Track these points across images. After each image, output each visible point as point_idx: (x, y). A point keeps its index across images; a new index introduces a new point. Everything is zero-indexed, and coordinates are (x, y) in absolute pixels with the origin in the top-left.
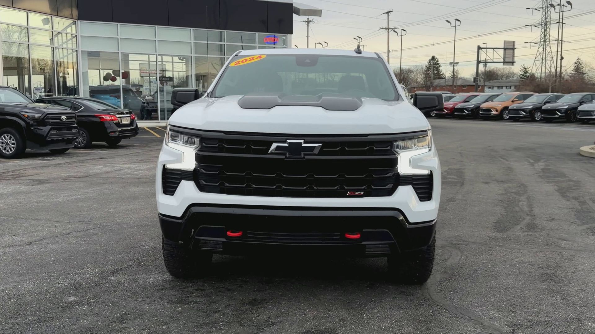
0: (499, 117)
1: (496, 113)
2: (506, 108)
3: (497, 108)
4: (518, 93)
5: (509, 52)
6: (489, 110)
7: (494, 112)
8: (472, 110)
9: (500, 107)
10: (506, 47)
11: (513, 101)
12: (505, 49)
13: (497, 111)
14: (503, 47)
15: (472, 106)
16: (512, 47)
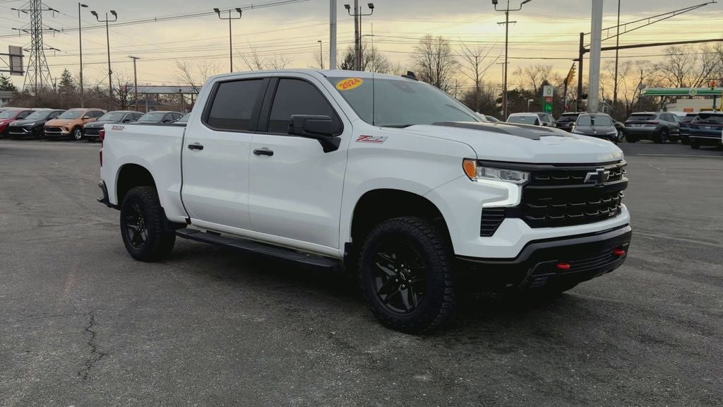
0: (70, 138)
1: (67, 132)
2: (77, 127)
3: (68, 126)
4: (86, 110)
5: (16, 60)
6: (58, 129)
7: (64, 132)
8: (33, 128)
9: (70, 126)
10: (12, 53)
11: (83, 119)
12: (11, 56)
13: (67, 129)
14: (8, 53)
15: (33, 124)
16: (18, 54)
